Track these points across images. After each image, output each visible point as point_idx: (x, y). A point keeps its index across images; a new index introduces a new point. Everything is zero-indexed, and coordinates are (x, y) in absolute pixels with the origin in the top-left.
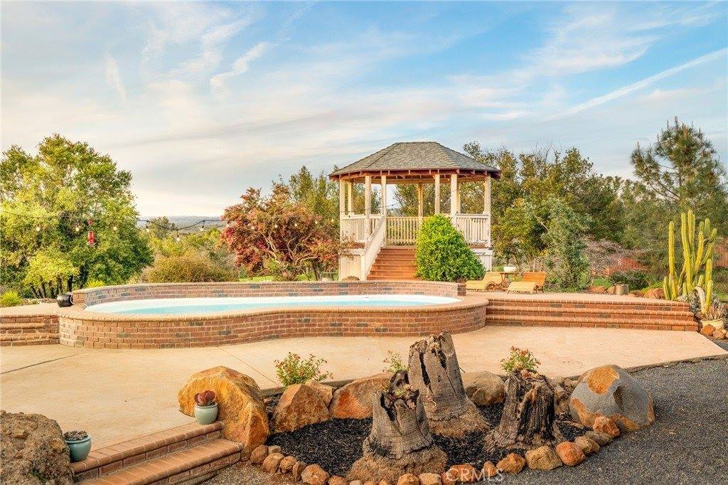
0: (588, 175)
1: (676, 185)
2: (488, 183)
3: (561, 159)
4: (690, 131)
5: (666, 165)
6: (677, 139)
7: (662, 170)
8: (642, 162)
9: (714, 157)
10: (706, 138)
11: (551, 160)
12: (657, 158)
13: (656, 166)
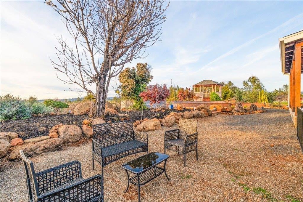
0: (233, 86)
1: (252, 87)
2: (221, 87)
3: (228, 83)
4: (255, 77)
5: (250, 84)
6: (252, 79)
7: (249, 85)
8: (245, 83)
9: (260, 82)
10: (258, 79)
11: (226, 83)
12: (248, 83)
13: (248, 84)
